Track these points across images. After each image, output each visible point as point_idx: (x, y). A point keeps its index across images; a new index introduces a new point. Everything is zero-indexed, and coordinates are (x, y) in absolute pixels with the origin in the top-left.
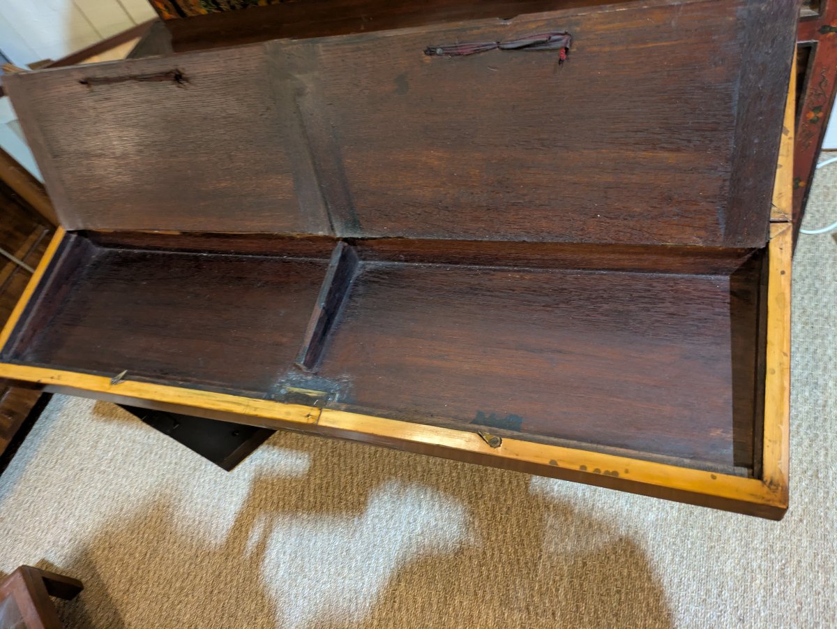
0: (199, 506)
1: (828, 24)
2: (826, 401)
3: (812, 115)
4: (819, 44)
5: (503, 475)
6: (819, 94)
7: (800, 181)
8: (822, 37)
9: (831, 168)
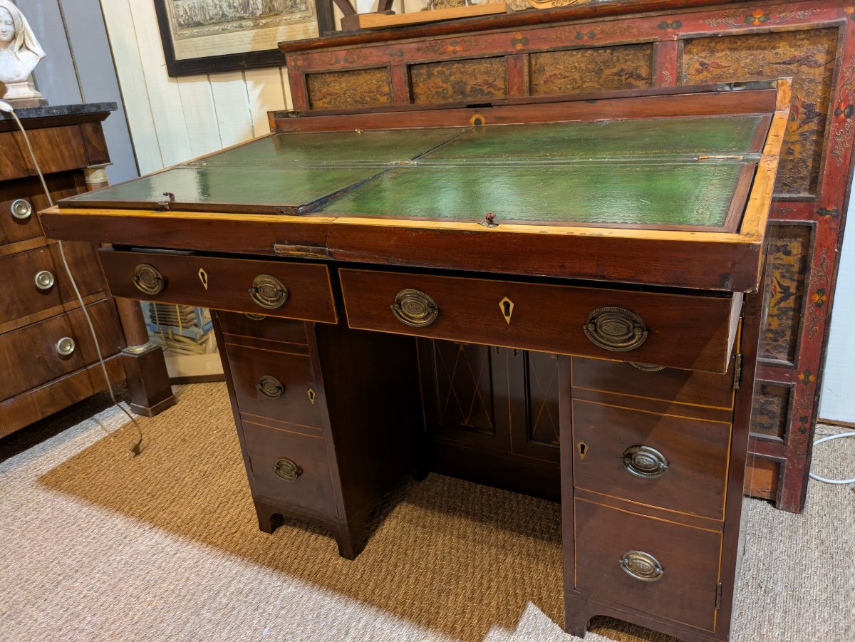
0: (93, 581)
1: (824, 207)
2: (849, 627)
3: (817, 298)
4: (818, 225)
5: (455, 622)
6: (821, 276)
7: (810, 374)
8: (820, 219)
9: (849, 440)
